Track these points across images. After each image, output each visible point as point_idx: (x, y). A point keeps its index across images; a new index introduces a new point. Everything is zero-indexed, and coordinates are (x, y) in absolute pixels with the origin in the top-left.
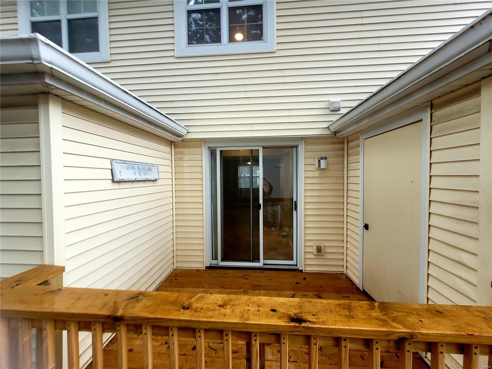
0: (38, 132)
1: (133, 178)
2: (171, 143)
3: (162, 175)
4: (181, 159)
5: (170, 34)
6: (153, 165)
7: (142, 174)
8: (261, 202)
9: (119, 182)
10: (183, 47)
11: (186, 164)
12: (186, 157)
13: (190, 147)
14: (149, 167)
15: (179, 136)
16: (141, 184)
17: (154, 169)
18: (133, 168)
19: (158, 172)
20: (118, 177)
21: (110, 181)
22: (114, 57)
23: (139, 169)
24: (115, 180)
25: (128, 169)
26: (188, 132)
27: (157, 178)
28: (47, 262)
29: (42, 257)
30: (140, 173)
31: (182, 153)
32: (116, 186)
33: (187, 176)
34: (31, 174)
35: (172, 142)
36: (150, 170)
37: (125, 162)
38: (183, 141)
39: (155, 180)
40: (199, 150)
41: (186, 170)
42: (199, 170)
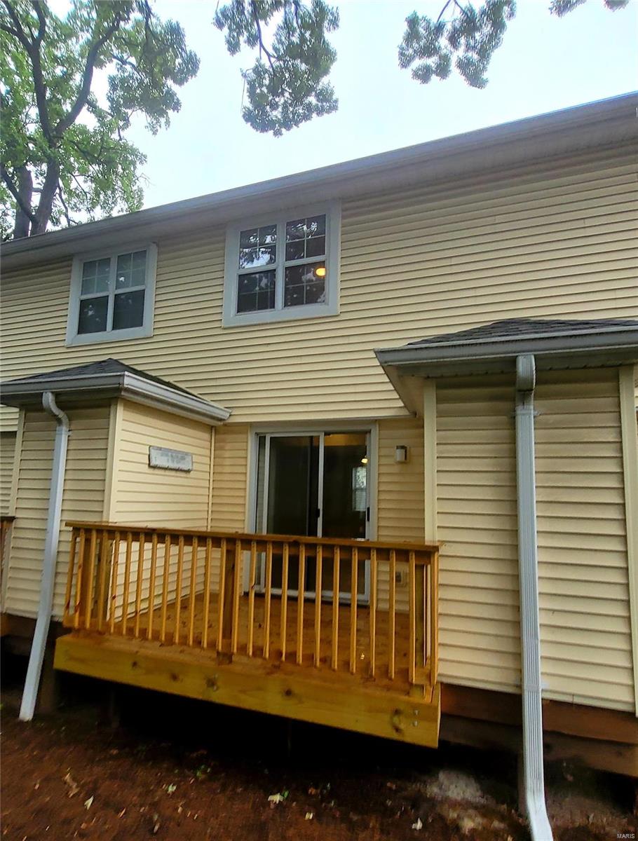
0: (109, 425)
1: (166, 464)
2: (212, 429)
3: (196, 466)
4: (222, 448)
5: (219, 296)
6: (187, 454)
7: (175, 462)
8: (320, 506)
9: (155, 467)
10: (232, 316)
11: (227, 454)
12: (228, 446)
13: (233, 432)
14: (183, 456)
15: (221, 420)
16: (173, 473)
17: (188, 459)
18: (167, 455)
19: (193, 462)
20: (153, 463)
21: (147, 466)
22: (157, 332)
23: (172, 456)
24: (151, 464)
25: (162, 455)
26: (230, 415)
27: (190, 468)
28: (104, 519)
29: (102, 517)
30: (173, 461)
31: (223, 441)
32: (151, 471)
33: (227, 470)
34: (100, 455)
35: (212, 427)
36: (183, 458)
37: (160, 449)
38: (225, 425)
39: (188, 471)
40: (244, 436)
41: (228, 462)
42: (242, 462)
